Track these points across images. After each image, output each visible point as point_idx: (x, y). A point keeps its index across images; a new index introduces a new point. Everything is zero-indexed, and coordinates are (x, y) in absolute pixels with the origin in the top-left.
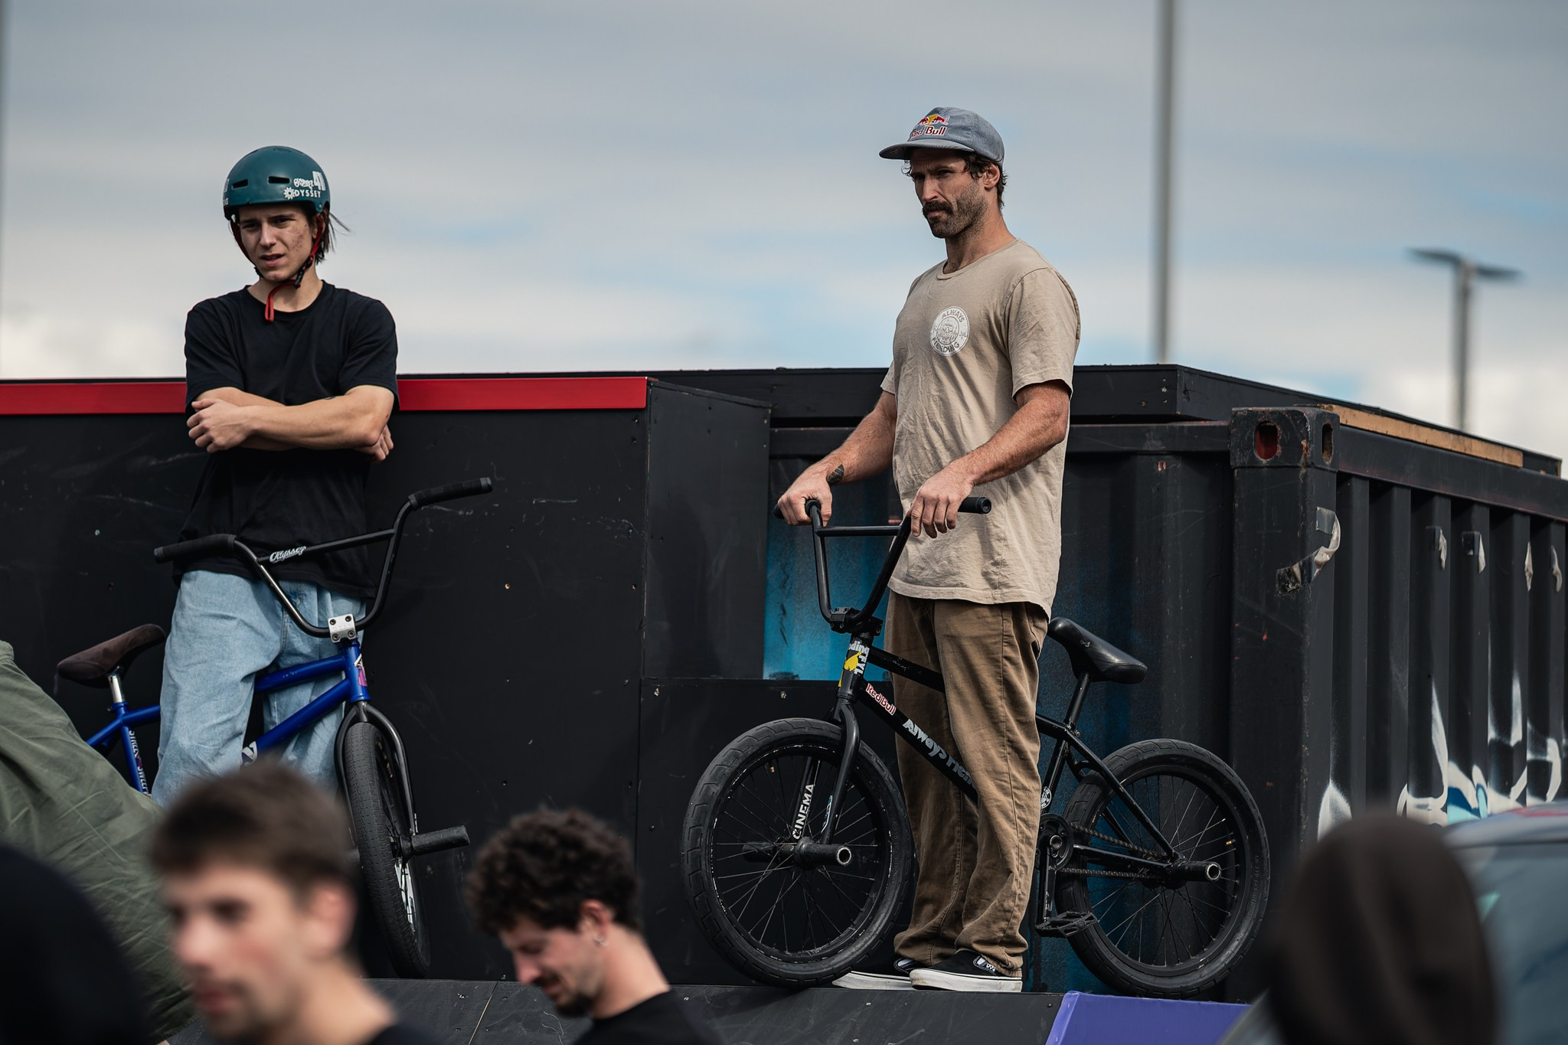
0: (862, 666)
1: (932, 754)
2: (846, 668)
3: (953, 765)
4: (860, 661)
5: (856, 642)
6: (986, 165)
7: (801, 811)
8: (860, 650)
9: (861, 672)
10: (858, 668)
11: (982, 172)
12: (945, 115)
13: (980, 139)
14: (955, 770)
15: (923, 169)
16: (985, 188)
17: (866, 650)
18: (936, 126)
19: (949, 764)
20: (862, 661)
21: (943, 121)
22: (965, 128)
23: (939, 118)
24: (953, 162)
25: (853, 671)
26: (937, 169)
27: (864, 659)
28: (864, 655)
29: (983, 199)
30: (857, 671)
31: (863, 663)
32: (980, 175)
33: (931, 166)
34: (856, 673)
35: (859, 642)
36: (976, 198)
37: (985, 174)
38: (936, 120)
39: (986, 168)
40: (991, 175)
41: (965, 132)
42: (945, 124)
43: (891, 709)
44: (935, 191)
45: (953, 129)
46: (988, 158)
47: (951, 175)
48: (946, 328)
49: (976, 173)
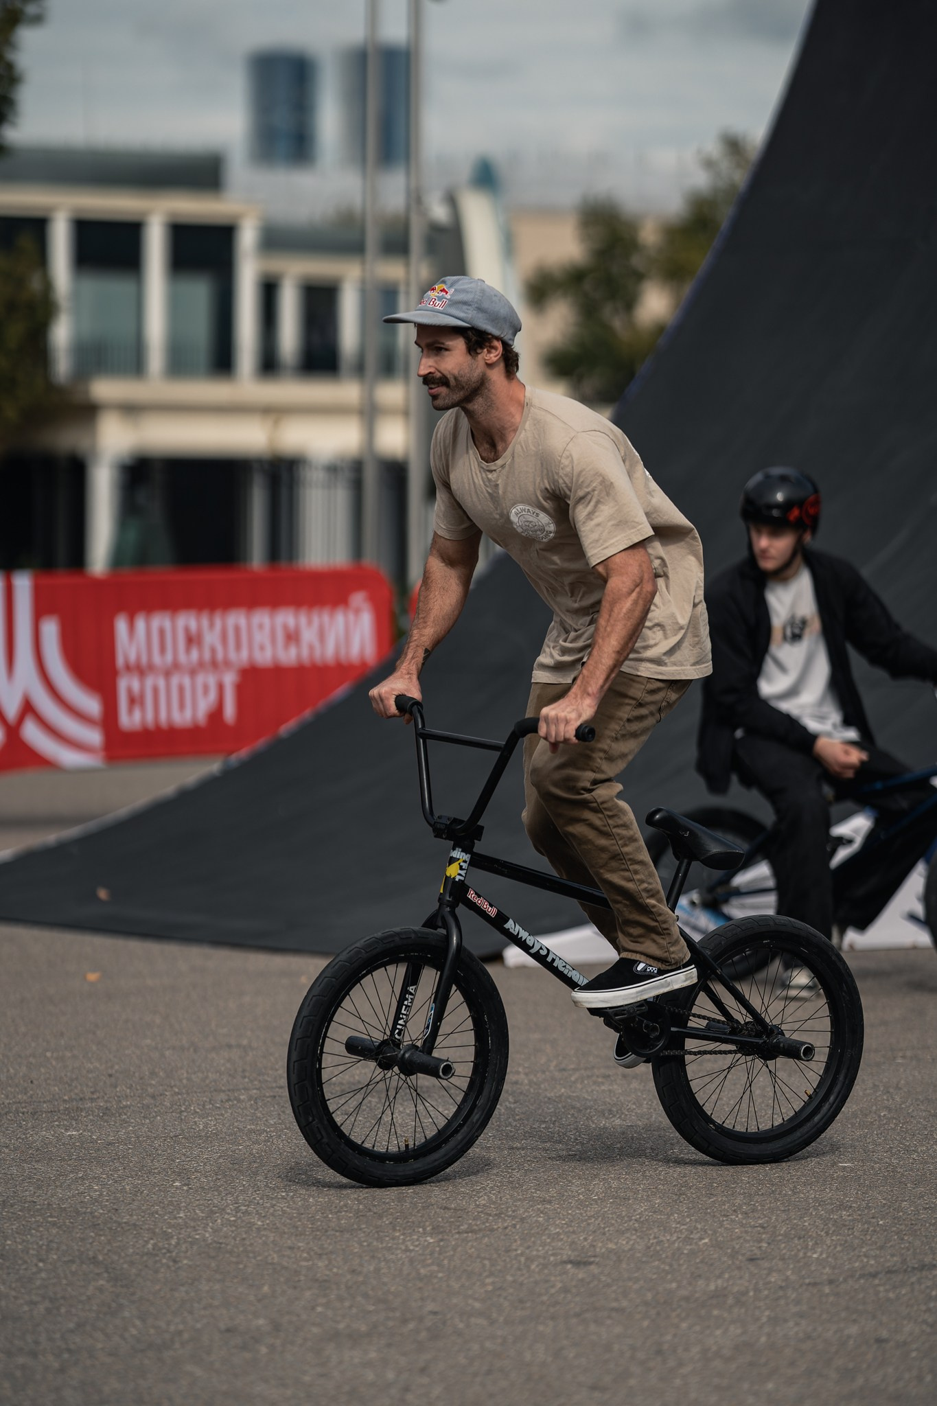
0: (463, 873)
2: (448, 875)
3: (553, 960)
4: (461, 868)
5: (457, 849)
6: (487, 341)
7: (403, 1012)
8: (461, 858)
9: (462, 878)
10: (459, 874)
11: (481, 348)
13: (480, 315)
14: (555, 964)
15: (422, 343)
17: (467, 857)
18: (440, 299)
19: (549, 959)
20: (464, 867)
21: (447, 293)
22: (465, 303)
23: (444, 290)
25: (454, 878)
26: (434, 344)
27: (465, 866)
28: (465, 862)
29: (484, 375)
30: (457, 878)
31: (464, 869)
32: (479, 351)
33: (430, 340)
34: (457, 880)
35: (460, 850)
36: (475, 375)
37: (486, 350)
38: (441, 291)
39: (487, 344)
40: (493, 351)
41: (465, 307)
42: (448, 296)
43: (492, 912)
44: (430, 366)
45: (454, 303)
46: (490, 334)
47: (447, 353)
48: (527, 524)
49: (475, 350)
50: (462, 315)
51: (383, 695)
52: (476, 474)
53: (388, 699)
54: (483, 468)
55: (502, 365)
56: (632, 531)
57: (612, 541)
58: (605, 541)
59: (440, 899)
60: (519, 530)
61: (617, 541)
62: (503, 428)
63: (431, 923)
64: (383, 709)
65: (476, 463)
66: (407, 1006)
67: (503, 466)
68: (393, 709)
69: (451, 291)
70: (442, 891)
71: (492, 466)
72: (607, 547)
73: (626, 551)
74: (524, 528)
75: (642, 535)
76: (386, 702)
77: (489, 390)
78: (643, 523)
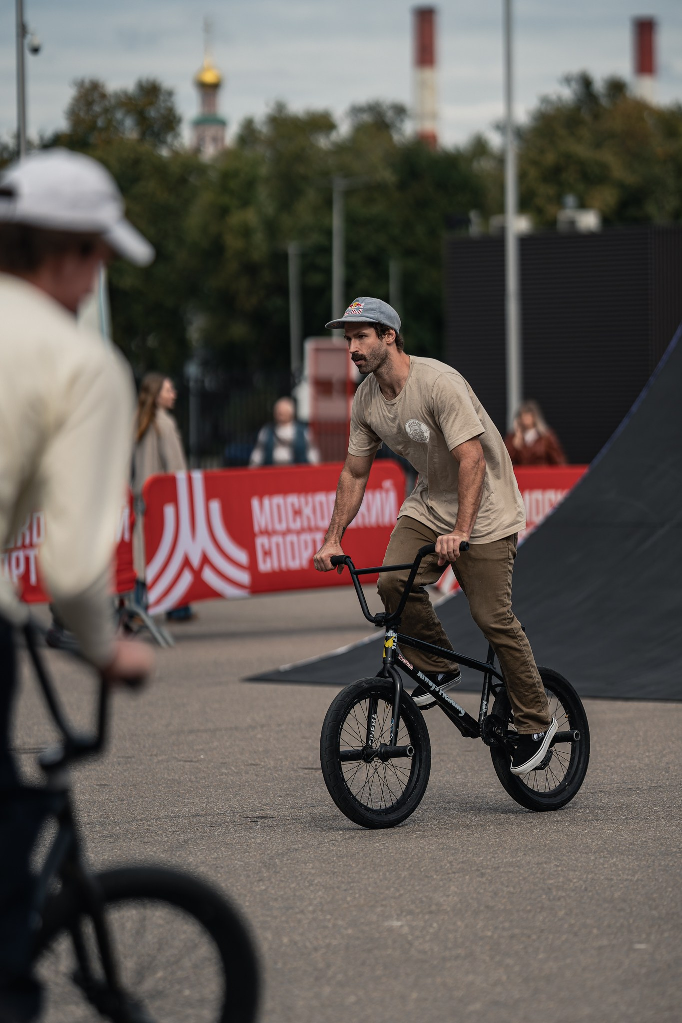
1: (432, 689)
2: (387, 646)
3: (442, 694)
4: (394, 642)
5: (390, 631)
6: (387, 331)
7: (372, 729)
8: (392, 636)
9: (395, 648)
10: (394, 645)
11: (385, 335)
12: (362, 302)
13: (382, 315)
14: (443, 696)
15: (350, 335)
16: (387, 344)
17: (396, 635)
18: (357, 309)
19: (440, 694)
21: (361, 305)
22: (372, 309)
23: (358, 305)
24: (366, 329)
25: (391, 648)
26: (358, 333)
27: (396, 640)
28: (395, 638)
29: (387, 350)
30: (393, 647)
32: (383, 336)
33: (355, 332)
34: (393, 648)
35: (392, 631)
36: (382, 350)
37: (387, 336)
38: (357, 305)
39: (387, 332)
40: (390, 336)
41: (373, 312)
42: (362, 307)
43: (411, 667)
44: (357, 347)
45: (366, 310)
46: (388, 326)
47: (366, 338)
48: (415, 431)
49: (381, 336)
50: (372, 316)
51: (324, 559)
52: (384, 409)
53: (327, 560)
54: (388, 405)
55: (395, 344)
56: (473, 429)
57: (461, 436)
58: (457, 436)
59: (384, 661)
60: (411, 437)
61: (464, 435)
62: (399, 380)
63: (380, 674)
64: (323, 566)
65: (383, 403)
66: (373, 726)
67: (400, 400)
68: (330, 566)
69: (363, 304)
70: (384, 656)
71: (394, 401)
72: (458, 439)
73: (470, 441)
74: (414, 435)
75: (478, 432)
76: (325, 563)
77: (390, 360)
78: (478, 425)
